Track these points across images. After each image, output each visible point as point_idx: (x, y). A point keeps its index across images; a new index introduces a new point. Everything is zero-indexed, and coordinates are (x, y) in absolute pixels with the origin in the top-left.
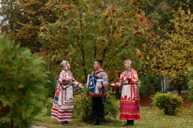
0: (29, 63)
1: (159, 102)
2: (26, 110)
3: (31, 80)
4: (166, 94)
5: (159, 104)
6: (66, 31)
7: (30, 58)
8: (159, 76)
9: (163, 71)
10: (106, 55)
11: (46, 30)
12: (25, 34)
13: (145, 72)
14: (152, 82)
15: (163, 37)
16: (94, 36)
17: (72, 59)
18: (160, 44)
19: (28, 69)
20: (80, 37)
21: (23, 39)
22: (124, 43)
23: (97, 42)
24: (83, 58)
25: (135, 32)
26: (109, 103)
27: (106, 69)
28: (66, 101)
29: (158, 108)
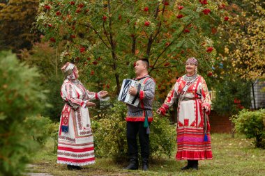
0: (15, 77)
1: (245, 126)
2: (10, 156)
3: (19, 106)
4: (257, 113)
5: (246, 130)
6: (83, 9)
7: (16, 69)
8: (245, 81)
9: (252, 73)
10: (153, 49)
11: (49, 8)
12: (14, 12)
13: (222, 75)
14: (234, 91)
15: (252, 13)
16: (132, 18)
17: (95, 58)
18: (246, 25)
19: (13, 89)
20: (108, 20)
21: (13, 21)
22: (182, 28)
23: (137, 27)
24: (113, 54)
25: (200, 9)
26: (159, 132)
27: (153, 72)
28: (82, 131)
29: (244, 135)
